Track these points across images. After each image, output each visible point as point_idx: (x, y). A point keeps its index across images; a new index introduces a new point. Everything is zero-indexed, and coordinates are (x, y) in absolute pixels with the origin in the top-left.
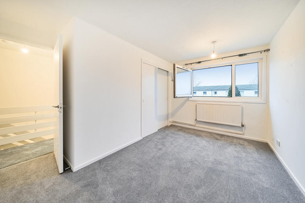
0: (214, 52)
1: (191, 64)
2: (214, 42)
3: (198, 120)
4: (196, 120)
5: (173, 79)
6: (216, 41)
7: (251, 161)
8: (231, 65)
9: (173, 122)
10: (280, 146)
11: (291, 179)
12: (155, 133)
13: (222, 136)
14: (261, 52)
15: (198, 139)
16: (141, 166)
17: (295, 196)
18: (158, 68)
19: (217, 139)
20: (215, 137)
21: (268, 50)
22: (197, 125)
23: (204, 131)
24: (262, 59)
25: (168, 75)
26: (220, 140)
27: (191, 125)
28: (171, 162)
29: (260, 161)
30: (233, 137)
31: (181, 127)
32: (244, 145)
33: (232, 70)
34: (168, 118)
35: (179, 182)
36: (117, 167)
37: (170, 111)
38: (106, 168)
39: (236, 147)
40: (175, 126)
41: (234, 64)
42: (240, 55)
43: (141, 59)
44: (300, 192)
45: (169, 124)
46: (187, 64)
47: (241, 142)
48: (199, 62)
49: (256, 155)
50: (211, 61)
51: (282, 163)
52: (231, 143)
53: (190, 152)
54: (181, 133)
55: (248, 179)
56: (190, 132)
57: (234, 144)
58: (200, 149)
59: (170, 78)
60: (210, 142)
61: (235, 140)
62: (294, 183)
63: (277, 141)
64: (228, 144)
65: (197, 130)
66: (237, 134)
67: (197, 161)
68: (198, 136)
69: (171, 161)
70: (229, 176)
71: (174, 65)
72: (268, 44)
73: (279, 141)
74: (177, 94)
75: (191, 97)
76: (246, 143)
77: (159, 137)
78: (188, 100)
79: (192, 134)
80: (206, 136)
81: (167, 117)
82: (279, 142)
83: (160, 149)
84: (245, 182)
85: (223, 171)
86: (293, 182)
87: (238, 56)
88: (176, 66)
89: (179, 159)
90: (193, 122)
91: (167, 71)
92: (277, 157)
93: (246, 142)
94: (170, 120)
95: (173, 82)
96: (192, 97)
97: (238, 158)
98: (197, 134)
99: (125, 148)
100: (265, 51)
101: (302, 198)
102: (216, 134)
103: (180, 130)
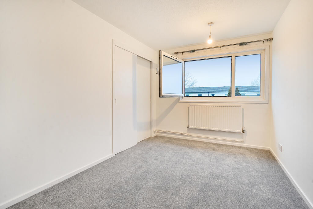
0: (210, 36)
1: (182, 53)
2: (210, 23)
3: (190, 127)
4: (188, 127)
5: (158, 71)
6: (213, 23)
7: (252, 171)
8: (231, 57)
9: (159, 132)
10: (282, 151)
11: (293, 187)
12: (133, 147)
13: (220, 145)
14: (264, 42)
15: (191, 151)
16: (113, 191)
17: (297, 203)
18: (138, 56)
19: (214, 150)
20: (211, 148)
21: (271, 39)
22: (190, 134)
23: (198, 141)
24: (264, 50)
25: (151, 67)
26: (217, 151)
27: (182, 135)
28: (155, 182)
29: (262, 170)
30: (232, 146)
31: (169, 138)
32: (244, 154)
33: (231, 62)
34: (151, 127)
35: (165, 206)
36: (74, 198)
37: (155, 117)
38: (56, 200)
39: (235, 158)
40: (161, 137)
41: (234, 54)
42: (241, 44)
43: (113, 40)
44: (301, 198)
45: (154, 135)
46: (177, 53)
47: (242, 151)
48: (193, 51)
49: (257, 164)
50: (206, 50)
51: (284, 170)
52: (230, 153)
53: (180, 168)
54: (168, 145)
55: (249, 192)
56: (181, 143)
57: (233, 155)
58: (193, 163)
59: (155, 71)
60: (206, 154)
61: (234, 150)
62: (296, 190)
63: (279, 145)
64: (227, 155)
65: (190, 140)
66: (237, 142)
67: (189, 177)
68: (191, 147)
69: (155, 180)
70: (228, 190)
71: (160, 51)
72: (271, 32)
73: (281, 145)
74: (164, 93)
75: (182, 97)
76: (247, 152)
77: (139, 151)
78: (178, 101)
79: (183, 145)
80: (200, 147)
81: (151, 125)
82: (282, 147)
83: (140, 167)
84: (245, 195)
85: (221, 186)
86: (294, 189)
87: (239, 45)
88: (163, 53)
89: (166, 177)
90: (184, 131)
91: (151, 62)
92: (279, 165)
93: (247, 150)
94: (155, 129)
95: (158, 76)
96: (184, 98)
97: (238, 169)
98: (189, 145)
99: (88, 169)
100: (268, 40)
101: (303, 204)
102: (212, 143)
103: (168, 141)
